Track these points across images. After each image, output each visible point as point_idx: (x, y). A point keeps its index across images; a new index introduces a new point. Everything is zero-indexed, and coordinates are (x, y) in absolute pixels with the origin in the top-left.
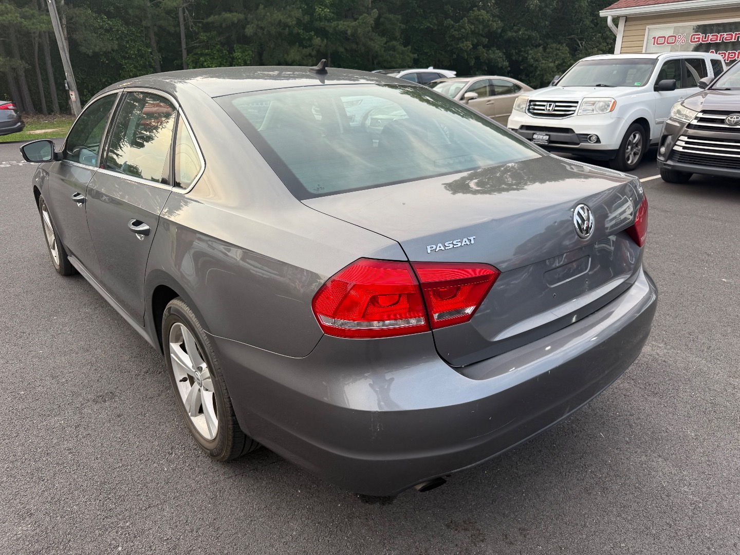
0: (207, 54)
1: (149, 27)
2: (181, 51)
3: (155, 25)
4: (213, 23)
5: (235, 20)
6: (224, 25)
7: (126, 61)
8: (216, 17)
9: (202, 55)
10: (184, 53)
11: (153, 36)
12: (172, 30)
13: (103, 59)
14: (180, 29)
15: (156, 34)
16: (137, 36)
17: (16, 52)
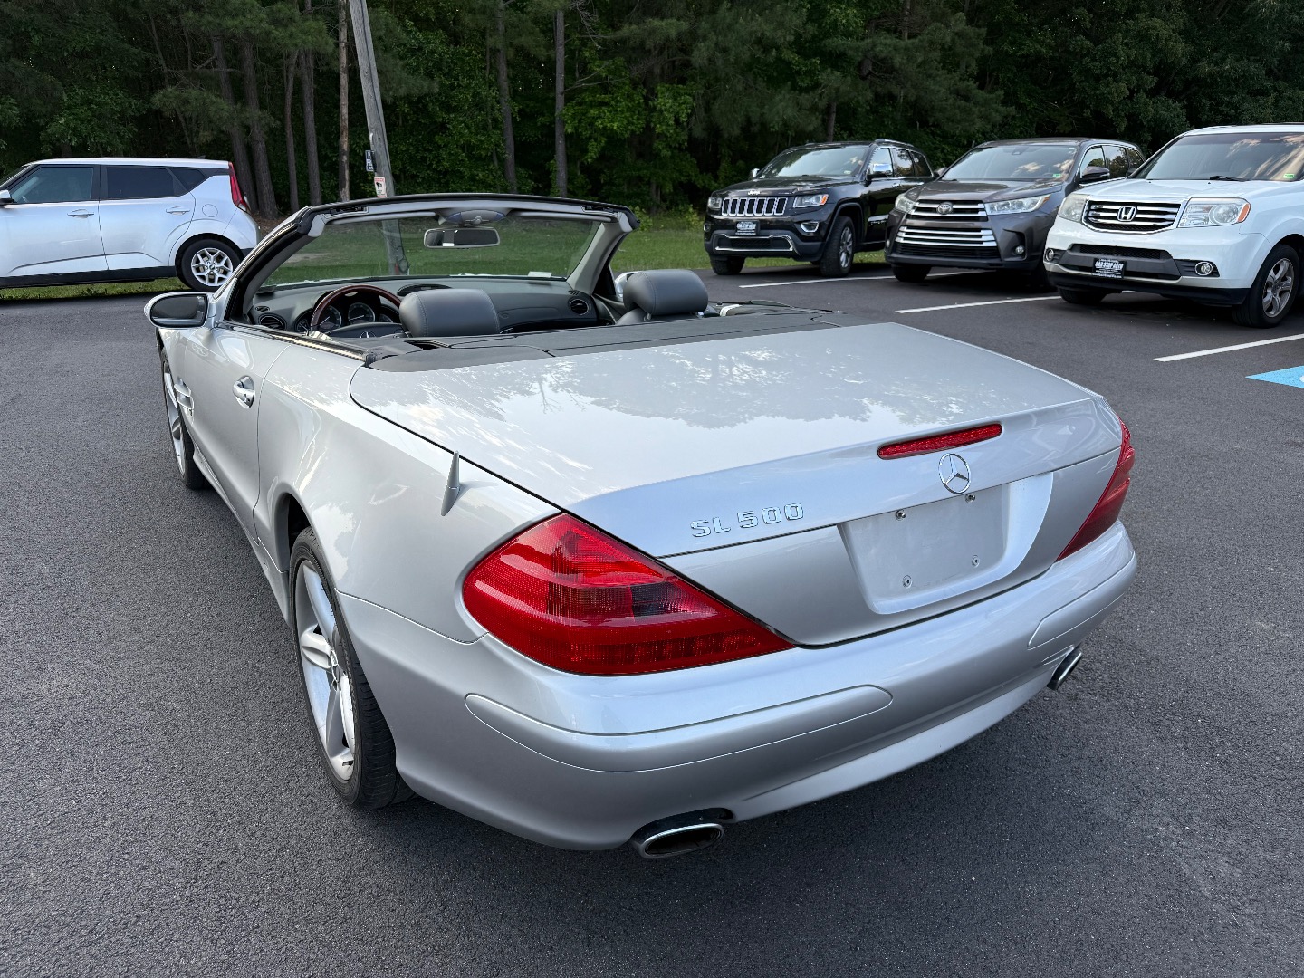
0: (603, 104)
1: (499, 50)
2: (554, 99)
3: (511, 45)
4: (623, 41)
5: (673, 33)
6: (649, 44)
7: (452, 116)
8: (634, 27)
9: (592, 105)
10: (560, 100)
11: (503, 68)
12: (542, 53)
13: (409, 113)
14: (555, 54)
15: (509, 64)
16: (475, 66)
17: (252, 93)
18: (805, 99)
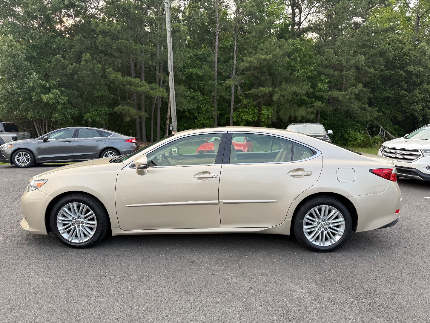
0: (245, 112)
1: (215, 96)
2: (230, 110)
3: (219, 95)
4: (253, 93)
5: (267, 91)
6: (260, 95)
7: (199, 115)
8: (255, 90)
9: (242, 112)
11: (216, 101)
12: (228, 97)
13: (187, 114)
14: (231, 97)
16: (207, 101)
17: (143, 108)
18: (310, 110)
